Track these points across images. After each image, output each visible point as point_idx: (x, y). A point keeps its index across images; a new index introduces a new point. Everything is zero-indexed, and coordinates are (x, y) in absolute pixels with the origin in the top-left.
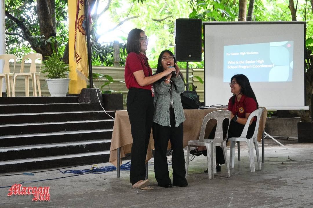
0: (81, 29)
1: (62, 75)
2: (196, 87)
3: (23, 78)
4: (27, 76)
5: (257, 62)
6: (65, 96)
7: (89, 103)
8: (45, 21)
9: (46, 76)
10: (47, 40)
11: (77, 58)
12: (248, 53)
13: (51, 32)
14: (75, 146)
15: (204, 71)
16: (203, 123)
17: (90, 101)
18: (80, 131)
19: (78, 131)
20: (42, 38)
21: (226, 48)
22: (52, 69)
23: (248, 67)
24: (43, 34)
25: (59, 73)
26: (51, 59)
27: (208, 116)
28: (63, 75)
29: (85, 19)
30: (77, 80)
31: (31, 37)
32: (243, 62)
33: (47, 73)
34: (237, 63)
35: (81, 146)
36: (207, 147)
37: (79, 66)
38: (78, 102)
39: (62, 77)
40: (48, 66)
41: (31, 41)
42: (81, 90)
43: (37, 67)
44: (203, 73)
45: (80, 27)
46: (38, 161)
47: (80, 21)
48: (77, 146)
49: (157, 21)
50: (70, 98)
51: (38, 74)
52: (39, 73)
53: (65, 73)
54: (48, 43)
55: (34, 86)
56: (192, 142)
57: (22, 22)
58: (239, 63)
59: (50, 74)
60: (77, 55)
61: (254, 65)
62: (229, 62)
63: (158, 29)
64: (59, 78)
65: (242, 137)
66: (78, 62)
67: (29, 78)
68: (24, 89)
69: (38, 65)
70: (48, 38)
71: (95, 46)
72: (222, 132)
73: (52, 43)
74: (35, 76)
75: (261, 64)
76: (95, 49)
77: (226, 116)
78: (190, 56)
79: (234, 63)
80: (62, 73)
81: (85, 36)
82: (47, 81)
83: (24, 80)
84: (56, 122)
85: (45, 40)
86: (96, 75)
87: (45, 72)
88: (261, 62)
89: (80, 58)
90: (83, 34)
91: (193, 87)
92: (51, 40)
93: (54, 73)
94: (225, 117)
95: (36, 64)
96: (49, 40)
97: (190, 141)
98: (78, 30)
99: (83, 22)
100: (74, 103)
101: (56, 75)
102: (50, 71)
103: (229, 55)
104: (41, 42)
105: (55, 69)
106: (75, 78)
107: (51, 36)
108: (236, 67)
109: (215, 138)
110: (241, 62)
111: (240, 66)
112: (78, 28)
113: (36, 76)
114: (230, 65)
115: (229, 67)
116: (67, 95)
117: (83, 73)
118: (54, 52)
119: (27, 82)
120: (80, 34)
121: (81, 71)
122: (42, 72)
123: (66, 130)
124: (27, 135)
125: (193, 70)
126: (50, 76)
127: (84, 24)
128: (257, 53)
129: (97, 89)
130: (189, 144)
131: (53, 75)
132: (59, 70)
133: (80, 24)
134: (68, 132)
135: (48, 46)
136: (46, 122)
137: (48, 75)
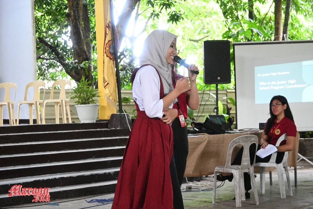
0: (108, 54)
1: (91, 101)
2: (231, 109)
3: (53, 104)
4: (58, 103)
5: (288, 82)
6: (95, 122)
7: (118, 128)
8: (79, 46)
9: (76, 102)
10: (80, 65)
11: (105, 83)
12: (279, 73)
13: (85, 57)
14: (103, 174)
15: (236, 92)
16: (229, 149)
17: (120, 126)
18: (109, 157)
19: (107, 158)
20: (75, 63)
21: (257, 69)
22: (82, 94)
23: (281, 87)
24: (77, 59)
25: (88, 99)
26: (79, 85)
27: (233, 142)
28: (93, 100)
29: (112, 44)
30: (106, 105)
31: (65, 62)
32: (275, 83)
33: (77, 99)
34: (269, 83)
35: (109, 173)
36: (234, 174)
37: (107, 91)
38: (107, 128)
39: (92, 103)
40: (78, 92)
41: (65, 66)
42: (110, 115)
43: (67, 93)
44: (234, 95)
45: (108, 52)
46: (65, 190)
47: (107, 45)
48: (105, 174)
49: (195, 41)
50: (100, 124)
51: (67, 100)
52: (69, 99)
53: (94, 98)
54: (82, 68)
55: (63, 112)
56: (218, 168)
57: (55, 48)
58: (271, 83)
59: (79, 100)
60: (105, 80)
61: (287, 85)
62: (260, 84)
63: (196, 49)
64: (89, 103)
65: (271, 163)
66: (106, 87)
67: (59, 104)
68: (54, 115)
69: (67, 91)
70: (81, 63)
71: (128, 69)
72: (249, 158)
73: (85, 68)
74: (64, 102)
75: (294, 84)
76: (128, 73)
77: (253, 141)
78: (219, 78)
79: (266, 84)
80: (91, 98)
81: (113, 61)
82: (77, 108)
83: (54, 106)
84: (85, 148)
85: (78, 65)
86: (128, 99)
87: (74, 98)
88: (293, 82)
89: (108, 84)
90: (111, 59)
91: (227, 108)
92: (84, 64)
93: (83, 99)
94: (251, 142)
95: (66, 90)
96: (82, 65)
97: (216, 168)
98: (105, 55)
99: (110, 46)
100: (103, 129)
101: (85, 101)
102: (80, 97)
103: (261, 75)
104: (75, 67)
105: (84, 95)
106: (105, 104)
107: (85, 60)
108: (268, 88)
109: (241, 164)
110: (273, 83)
111: (272, 87)
112: (106, 53)
113: (66, 102)
114: (262, 86)
115: (261, 89)
116: (97, 121)
117: (111, 98)
118: (83, 77)
119: (57, 108)
120: (108, 59)
121: (109, 96)
122: (71, 98)
123: (94, 157)
124: (54, 163)
125: (227, 91)
126: (79, 102)
127: (111, 49)
128: (288, 73)
129: (126, 114)
130: (216, 170)
131: (82, 100)
132: (88, 95)
133: (107, 49)
134: (96, 159)
135: (81, 71)
136: (74, 149)
137: (78, 101)
